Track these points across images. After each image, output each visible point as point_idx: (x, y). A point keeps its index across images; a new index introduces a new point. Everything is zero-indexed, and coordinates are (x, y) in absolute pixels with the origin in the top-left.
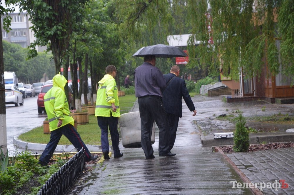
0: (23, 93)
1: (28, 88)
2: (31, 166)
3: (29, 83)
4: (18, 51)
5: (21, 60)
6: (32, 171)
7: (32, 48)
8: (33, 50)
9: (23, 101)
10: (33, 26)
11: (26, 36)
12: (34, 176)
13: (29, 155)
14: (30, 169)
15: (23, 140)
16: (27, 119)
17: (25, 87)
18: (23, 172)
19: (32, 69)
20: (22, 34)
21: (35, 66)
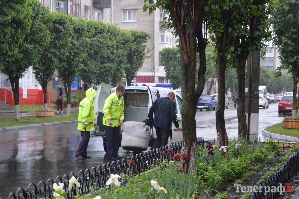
0: (269, 100)
1: (272, 97)
2: (275, 149)
3: (273, 93)
4: (268, 72)
5: (269, 78)
6: (276, 152)
7: (278, 71)
8: (279, 72)
9: (268, 105)
10: (280, 56)
11: (273, 62)
12: (277, 156)
13: (273, 142)
14: (274, 151)
15: (268, 131)
16: (271, 117)
17: (270, 96)
18: (269, 152)
19: (275, 84)
20: (270, 61)
21: (277, 82)
